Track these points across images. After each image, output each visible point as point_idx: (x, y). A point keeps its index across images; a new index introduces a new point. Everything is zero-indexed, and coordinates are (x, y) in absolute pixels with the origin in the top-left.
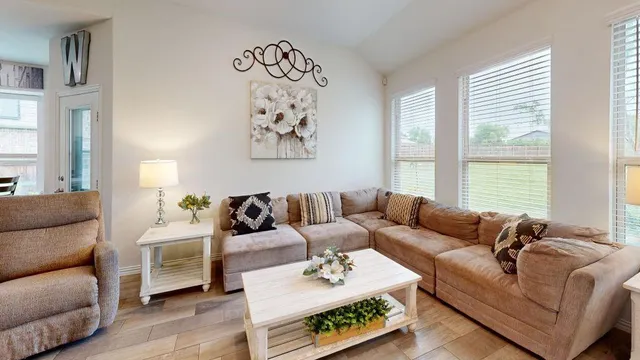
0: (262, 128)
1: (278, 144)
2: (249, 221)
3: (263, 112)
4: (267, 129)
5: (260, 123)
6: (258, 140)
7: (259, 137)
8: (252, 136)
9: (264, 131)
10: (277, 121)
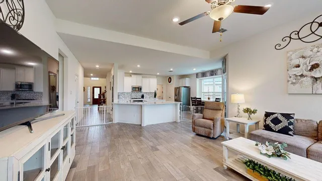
0: (296, 76)
1: (313, 84)
2: (272, 125)
3: (298, 66)
4: (302, 76)
5: (295, 73)
6: (293, 83)
7: (294, 81)
8: (288, 81)
9: (299, 77)
10: (311, 69)
